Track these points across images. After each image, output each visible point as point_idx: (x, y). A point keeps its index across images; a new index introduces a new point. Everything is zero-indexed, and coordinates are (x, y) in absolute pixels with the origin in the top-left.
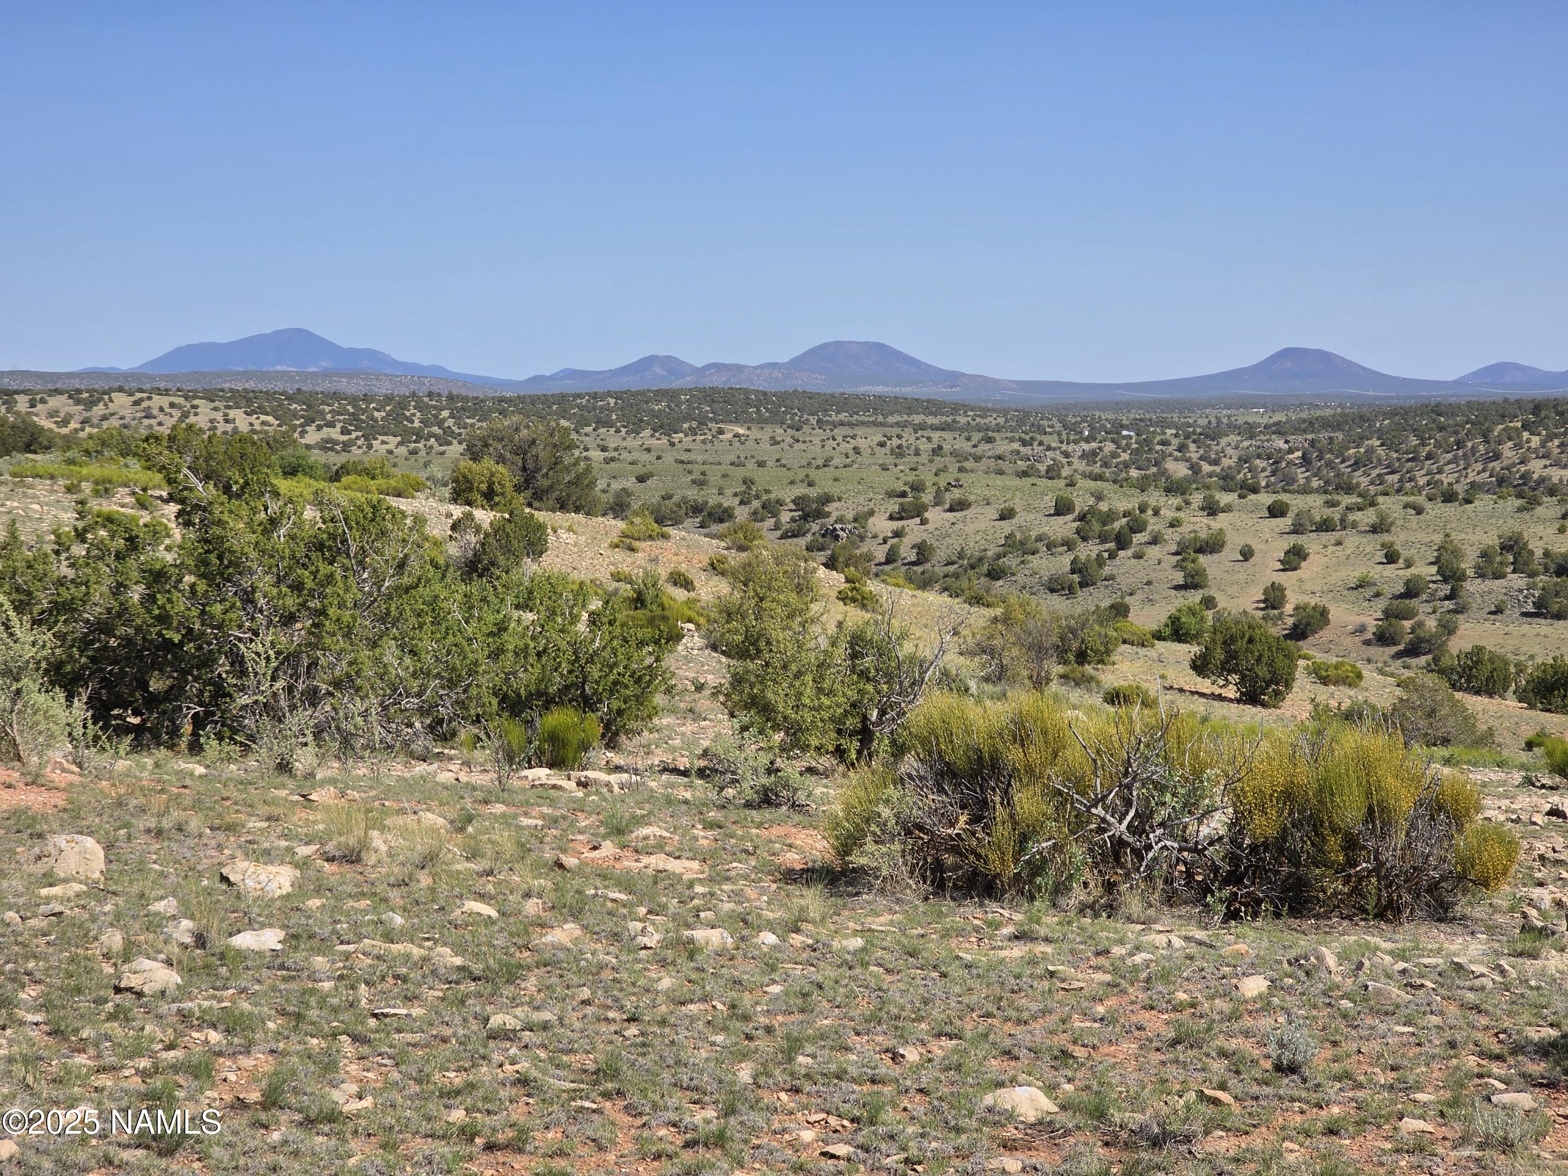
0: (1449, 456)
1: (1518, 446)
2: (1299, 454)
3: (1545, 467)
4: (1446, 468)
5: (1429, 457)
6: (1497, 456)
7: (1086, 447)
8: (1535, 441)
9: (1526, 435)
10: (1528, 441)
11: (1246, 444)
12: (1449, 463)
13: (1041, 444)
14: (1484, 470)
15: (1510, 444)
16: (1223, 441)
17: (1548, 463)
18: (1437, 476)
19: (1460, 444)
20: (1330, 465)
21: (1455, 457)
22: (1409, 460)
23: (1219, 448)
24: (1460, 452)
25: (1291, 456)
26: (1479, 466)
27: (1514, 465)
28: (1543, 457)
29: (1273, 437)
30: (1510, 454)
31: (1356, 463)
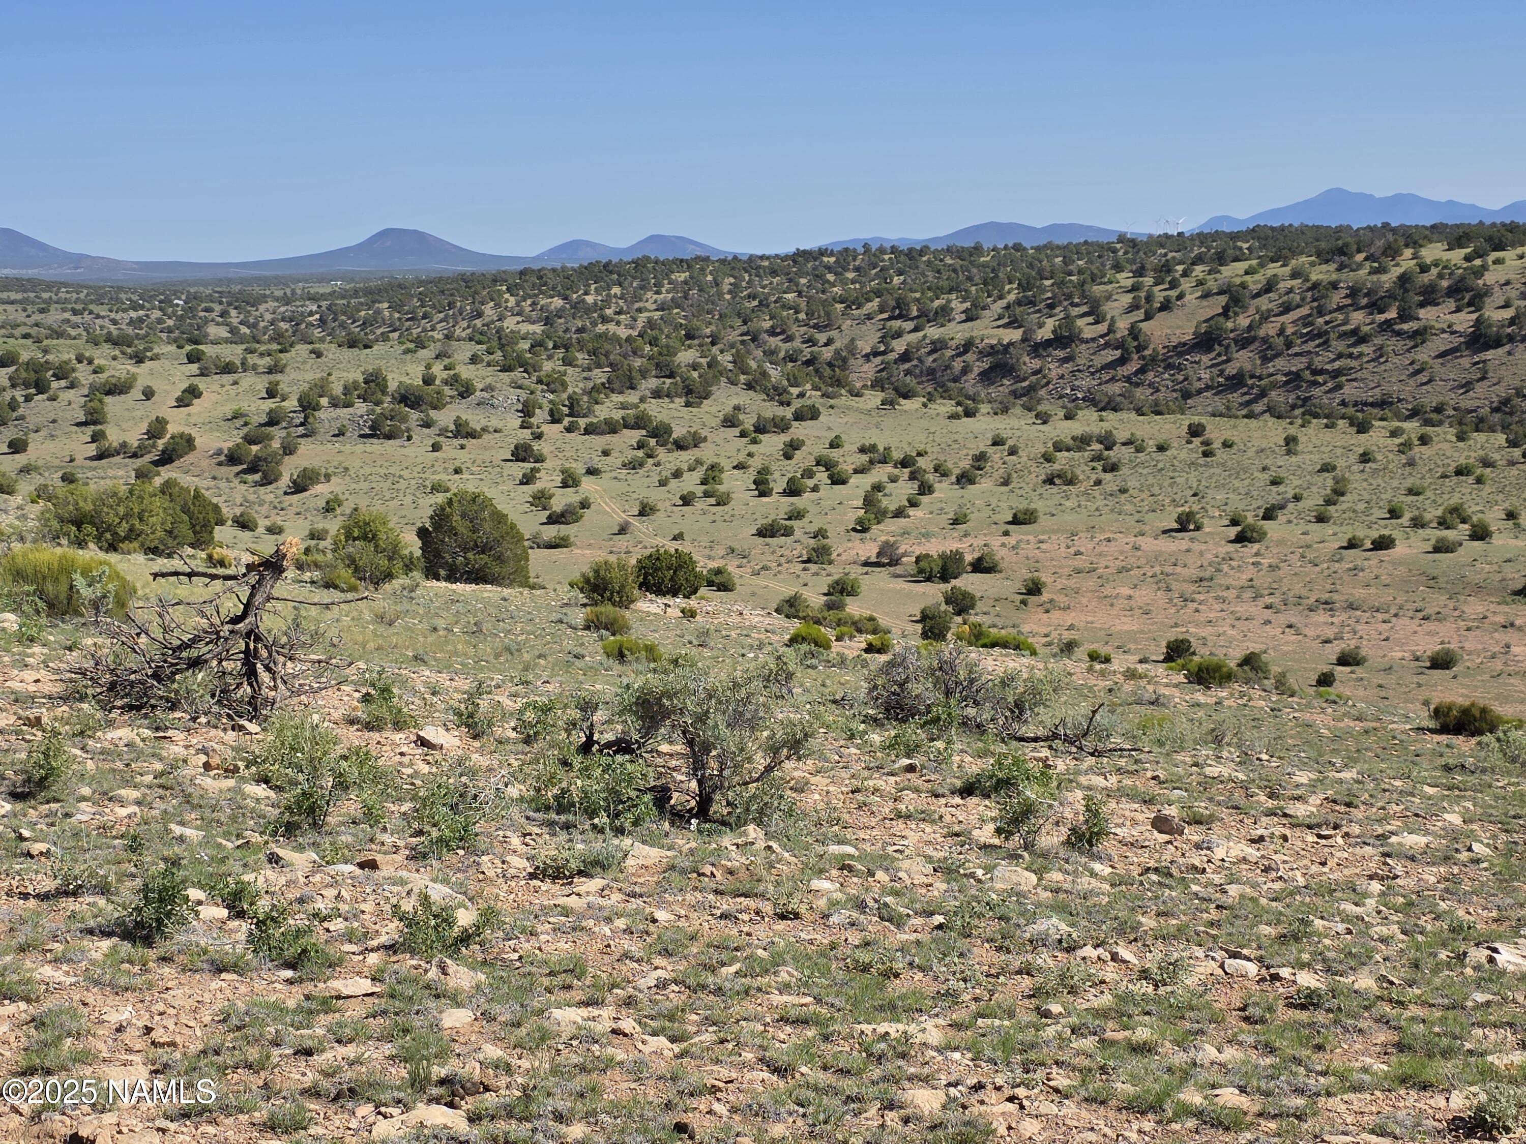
0: (442, 315)
1: (497, 305)
2: (317, 316)
3: (518, 323)
4: (438, 326)
5: (424, 317)
6: (480, 315)
8: (512, 301)
9: (507, 296)
10: (507, 301)
11: (282, 309)
12: (441, 321)
14: (468, 327)
15: (492, 304)
16: (262, 308)
17: (520, 319)
18: (430, 333)
20: (343, 326)
21: (446, 316)
22: (408, 320)
23: (258, 313)
24: (451, 312)
25: (311, 319)
26: (465, 324)
27: (493, 322)
28: (517, 314)
29: (307, 303)
30: (491, 312)
31: (364, 323)
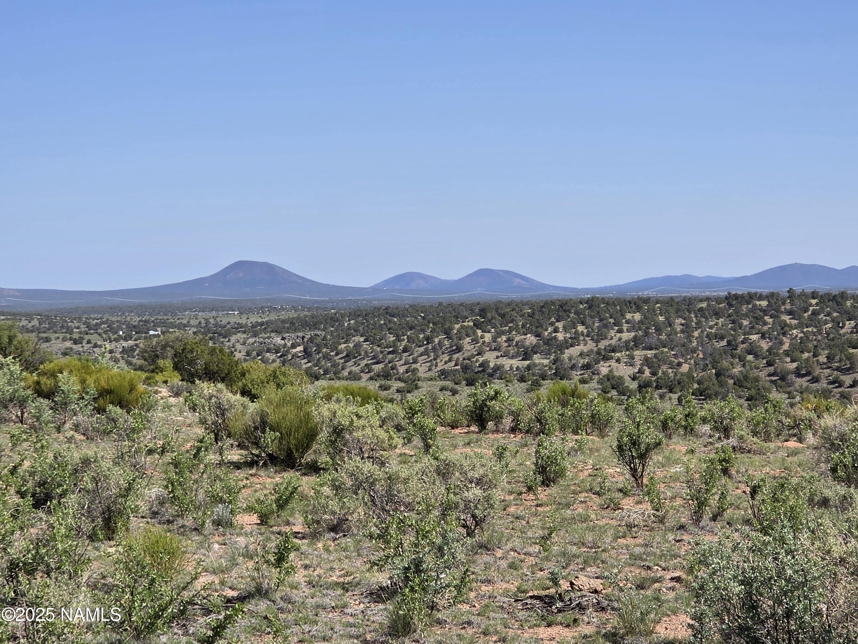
0: (422, 349)
1: (475, 341)
2: (300, 348)
3: (497, 357)
4: (420, 359)
5: (405, 350)
6: (459, 349)
7: (125, 344)
8: (488, 337)
9: (479, 332)
10: (482, 337)
11: (251, 340)
12: (422, 355)
13: (89, 342)
14: (450, 360)
15: (468, 340)
16: (233, 338)
17: (499, 354)
18: (414, 366)
19: (429, 340)
20: (326, 357)
21: (426, 350)
22: (389, 353)
23: (230, 344)
24: (430, 346)
25: (294, 350)
26: (446, 358)
27: (473, 356)
28: (495, 349)
29: (273, 334)
30: (469, 347)
31: (347, 356)
